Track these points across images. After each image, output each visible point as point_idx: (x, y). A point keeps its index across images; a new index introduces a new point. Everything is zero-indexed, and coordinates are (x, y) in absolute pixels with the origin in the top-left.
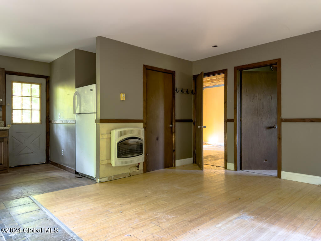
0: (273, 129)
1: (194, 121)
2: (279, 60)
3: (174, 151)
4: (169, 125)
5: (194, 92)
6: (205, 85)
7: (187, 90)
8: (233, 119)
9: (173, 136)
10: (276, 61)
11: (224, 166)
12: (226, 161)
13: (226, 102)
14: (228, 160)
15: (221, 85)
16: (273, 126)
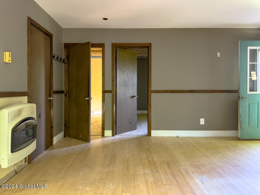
0: (134, 97)
1: (65, 92)
2: (151, 44)
3: (52, 127)
4: (48, 98)
5: (66, 61)
6: (92, 54)
7: (58, 56)
8: (111, 91)
9: (51, 110)
10: (148, 45)
11: (101, 134)
12: (103, 129)
13: (103, 75)
14: (105, 128)
15: (99, 57)
16: (134, 96)
